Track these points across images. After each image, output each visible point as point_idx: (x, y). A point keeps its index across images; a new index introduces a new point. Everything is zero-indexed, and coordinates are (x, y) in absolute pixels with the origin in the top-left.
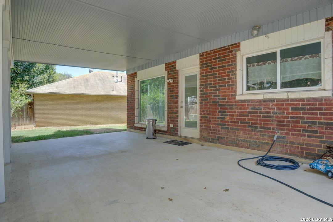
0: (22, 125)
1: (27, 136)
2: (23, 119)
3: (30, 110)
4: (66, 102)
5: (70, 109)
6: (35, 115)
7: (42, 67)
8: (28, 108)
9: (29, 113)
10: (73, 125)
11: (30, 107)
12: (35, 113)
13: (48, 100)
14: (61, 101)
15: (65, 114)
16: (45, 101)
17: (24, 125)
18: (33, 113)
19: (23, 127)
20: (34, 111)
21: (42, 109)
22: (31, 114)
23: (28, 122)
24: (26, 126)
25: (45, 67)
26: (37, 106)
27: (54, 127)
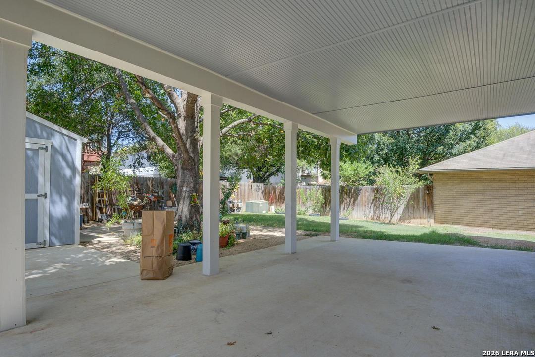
0: (417, 218)
1: (389, 233)
2: (419, 210)
3: (428, 197)
4: (484, 184)
5: (492, 197)
6: (435, 206)
7: (468, 127)
8: (426, 194)
9: (426, 202)
10: (497, 227)
11: (427, 192)
12: (435, 202)
13: (455, 182)
14: (475, 184)
15: (482, 206)
16: (450, 184)
17: (421, 218)
18: (432, 201)
19: (418, 221)
20: (433, 199)
21: (445, 196)
22: (429, 202)
23: (425, 214)
24: (422, 221)
25: (471, 128)
26: (438, 192)
27: (463, 227)
